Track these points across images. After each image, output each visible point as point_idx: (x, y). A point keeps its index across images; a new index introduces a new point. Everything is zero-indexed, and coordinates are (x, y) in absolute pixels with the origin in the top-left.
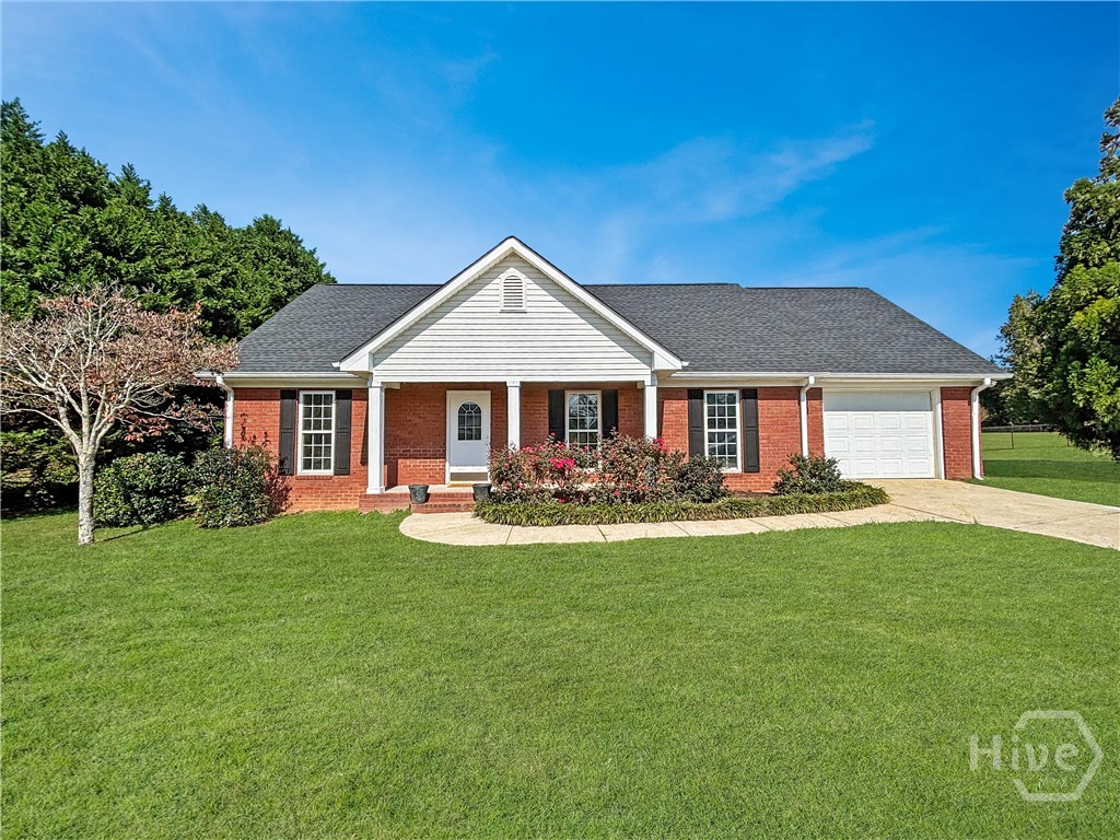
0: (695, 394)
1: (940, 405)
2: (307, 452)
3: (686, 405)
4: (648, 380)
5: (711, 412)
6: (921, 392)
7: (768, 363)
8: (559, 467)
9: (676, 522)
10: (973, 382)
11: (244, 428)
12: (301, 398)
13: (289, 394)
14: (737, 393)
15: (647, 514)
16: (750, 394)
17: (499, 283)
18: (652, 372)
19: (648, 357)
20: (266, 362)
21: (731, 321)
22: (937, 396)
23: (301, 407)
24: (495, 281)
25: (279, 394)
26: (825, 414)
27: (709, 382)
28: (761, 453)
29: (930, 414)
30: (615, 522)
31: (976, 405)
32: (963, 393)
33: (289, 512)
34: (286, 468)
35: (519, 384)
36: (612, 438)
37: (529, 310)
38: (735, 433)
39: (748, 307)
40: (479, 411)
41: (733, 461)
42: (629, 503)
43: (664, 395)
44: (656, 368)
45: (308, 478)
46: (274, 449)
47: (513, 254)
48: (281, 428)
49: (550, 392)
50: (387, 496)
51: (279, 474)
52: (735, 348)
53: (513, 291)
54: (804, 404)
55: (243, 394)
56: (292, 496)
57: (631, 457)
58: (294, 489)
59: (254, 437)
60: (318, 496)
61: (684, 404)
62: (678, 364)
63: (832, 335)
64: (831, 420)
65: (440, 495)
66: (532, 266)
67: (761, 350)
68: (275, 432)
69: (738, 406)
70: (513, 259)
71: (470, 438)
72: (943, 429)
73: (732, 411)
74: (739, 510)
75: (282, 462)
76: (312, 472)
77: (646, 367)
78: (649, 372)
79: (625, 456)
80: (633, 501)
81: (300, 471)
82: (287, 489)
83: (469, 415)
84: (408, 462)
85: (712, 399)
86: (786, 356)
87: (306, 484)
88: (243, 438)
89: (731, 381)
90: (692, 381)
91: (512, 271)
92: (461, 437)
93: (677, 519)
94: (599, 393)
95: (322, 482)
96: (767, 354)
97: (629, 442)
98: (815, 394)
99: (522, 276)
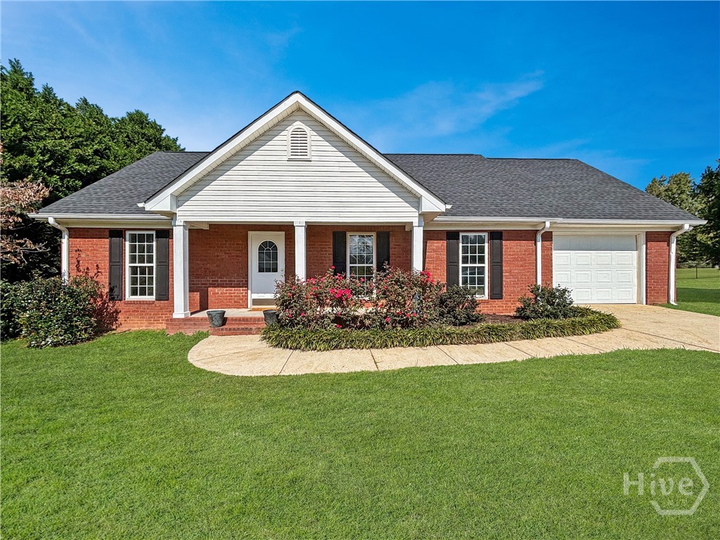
0: (452, 236)
1: (644, 246)
2: (134, 281)
3: (445, 244)
4: (416, 221)
5: (465, 250)
6: (629, 236)
7: (511, 211)
8: (337, 296)
9: (441, 346)
10: (671, 228)
11: (78, 262)
12: (127, 237)
13: (117, 234)
14: (486, 235)
15: (414, 339)
16: (496, 236)
17: (286, 136)
18: (419, 215)
19: (416, 201)
20: (96, 207)
21: (479, 180)
22: (643, 238)
23: (127, 244)
24: (283, 133)
25: (107, 233)
26: (554, 252)
27: (465, 225)
28: (504, 283)
29: (635, 253)
30: (386, 346)
31: (674, 246)
32: (665, 237)
33: (119, 330)
34: (115, 293)
35: (304, 225)
36: (384, 270)
37: (313, 159)
38: (484, 267)
39: (490, 170)
40: (275, 248)
41: (482, 291)
42: (399, 328)
43: (428, 236)
44: (424, 210)
45: (134, 303)
46: (104, 279)
47: (299, 109)
48: (110, 261)
49: (334, 233)
50: (190, 320)
51: (110, 299)
52: (484, 199)
53: (299, 141)
54: (539, 244)
55: (76, 233)
56: (121, 317)
57: (402, 288)
58: (122, 312)
59: (88, 269)
60: (143, 318)
61: (443, 244)
62: (442, 207)
63: (557, 192)
64: (558, 257)
65: (236, 319)
66: (316, 120)
67: (505, 201)
68: (105, 265)
69: (486, 245)
70: (299, 113)
71: (268, 270)
72: (646, 265)
73: (482, 250)
74: (496, 334)
75: (111, 290)
76: (138, 298)
77: (415, 210)
78: (417, 214)
79: (396, 287)
80: (403, 327)
81: (128, 297)
82: (117, 312)
83: (268, 251)
84: (217, 290)
85: (465, 239)
86: (525, 206)
87: (133, 307)
88: (78, 270)
89: (482, 225)
90: (451, 225)
91: (298, 124)
92: (261, 270)
93: (442, 344)
94: (374, 234)
95: (146, 306)
96: (510, 204)
97: (399, 273)
98: (548, 237)
99: (307, 129)
